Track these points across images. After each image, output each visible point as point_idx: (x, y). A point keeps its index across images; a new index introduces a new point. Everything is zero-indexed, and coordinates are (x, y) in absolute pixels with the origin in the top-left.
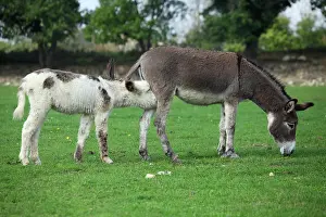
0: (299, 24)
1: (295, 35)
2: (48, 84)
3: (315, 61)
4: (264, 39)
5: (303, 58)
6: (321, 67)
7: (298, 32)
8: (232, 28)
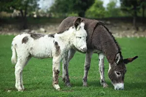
0: (108, 4)
1: (106, 10)
2: (25, 40)
3: (115, 25)
4: (90, 12)
5: (108, 22)
6: (117, 28)
7: (108, 8)
8: (71, 6)
